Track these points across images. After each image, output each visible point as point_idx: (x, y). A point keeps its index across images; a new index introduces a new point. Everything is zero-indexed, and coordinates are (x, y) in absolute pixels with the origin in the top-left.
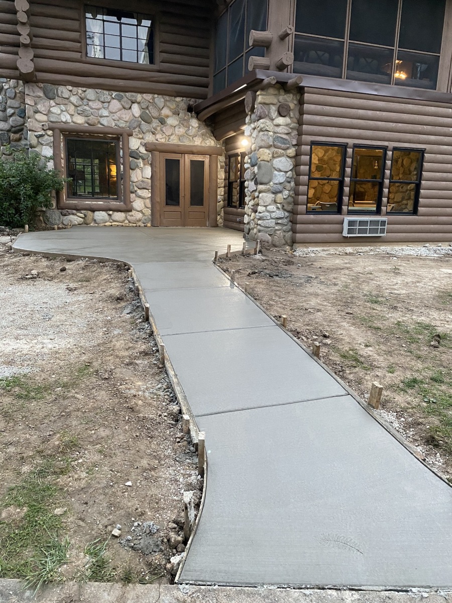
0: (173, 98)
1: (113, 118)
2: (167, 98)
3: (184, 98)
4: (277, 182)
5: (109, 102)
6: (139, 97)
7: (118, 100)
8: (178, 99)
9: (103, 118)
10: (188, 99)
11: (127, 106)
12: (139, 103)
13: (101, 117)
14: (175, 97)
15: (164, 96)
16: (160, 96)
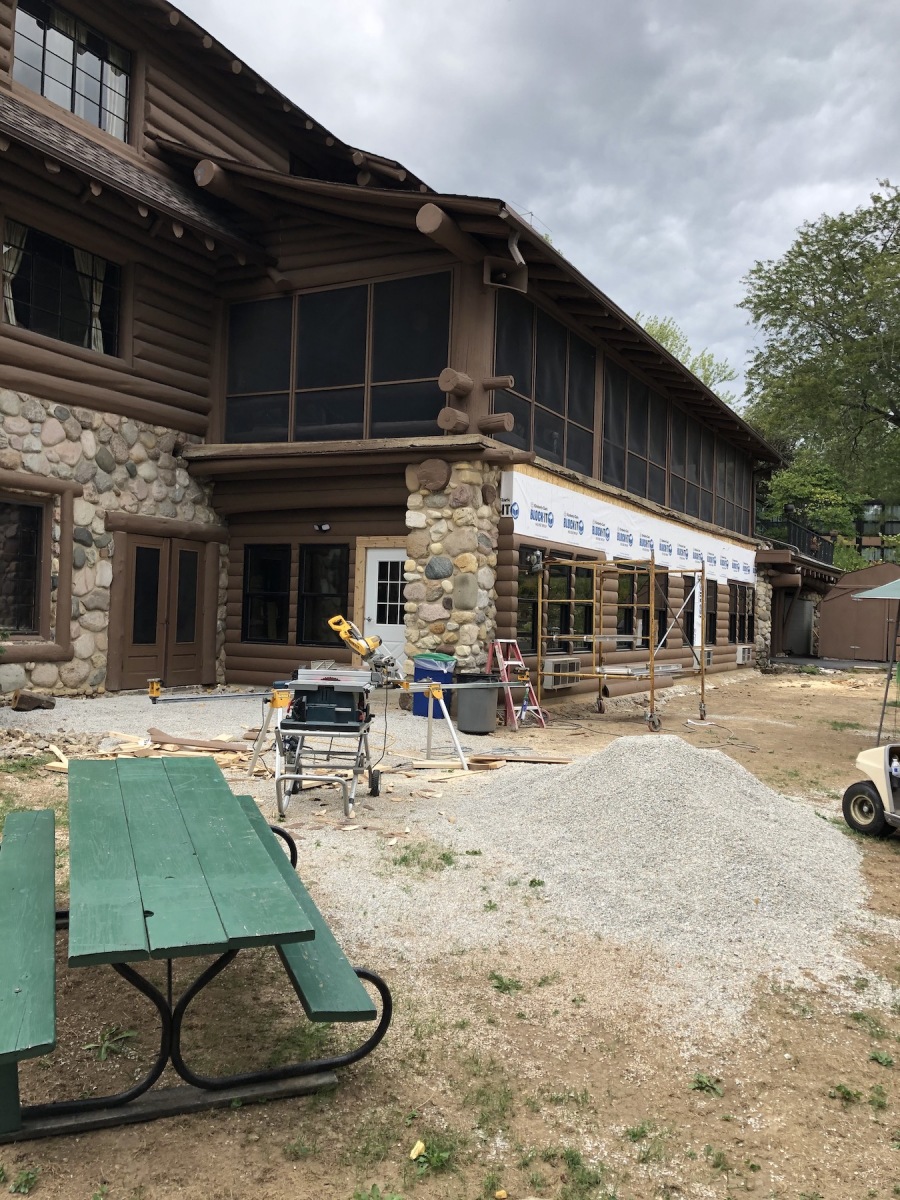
0: (151, 426)
1: (50, 456)
2: (142, 425)
3: (170, 430)
4: (481, 606)
5: (42, 422)
6: (97, 418)
7: (59, 418)
8: (160, 430)
9: (31, 455)
10: (176, 432)
11: (75, 434)
12: (95, 430)
13: (27, 452)
14: (155, 424)
15: (138, 422)
16: (132, 421)
